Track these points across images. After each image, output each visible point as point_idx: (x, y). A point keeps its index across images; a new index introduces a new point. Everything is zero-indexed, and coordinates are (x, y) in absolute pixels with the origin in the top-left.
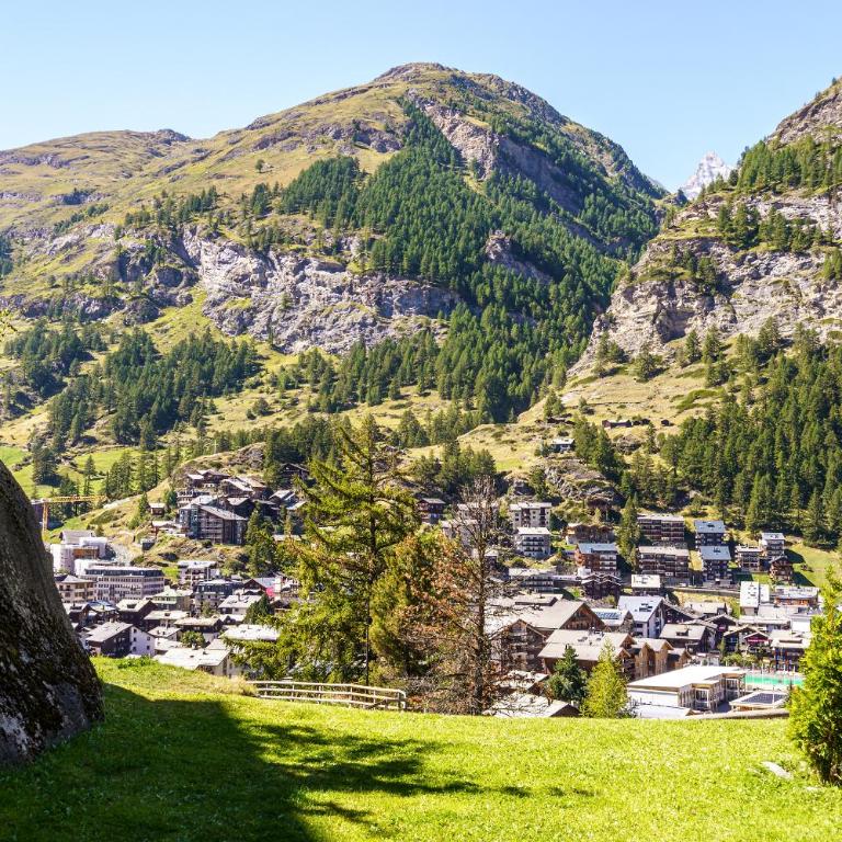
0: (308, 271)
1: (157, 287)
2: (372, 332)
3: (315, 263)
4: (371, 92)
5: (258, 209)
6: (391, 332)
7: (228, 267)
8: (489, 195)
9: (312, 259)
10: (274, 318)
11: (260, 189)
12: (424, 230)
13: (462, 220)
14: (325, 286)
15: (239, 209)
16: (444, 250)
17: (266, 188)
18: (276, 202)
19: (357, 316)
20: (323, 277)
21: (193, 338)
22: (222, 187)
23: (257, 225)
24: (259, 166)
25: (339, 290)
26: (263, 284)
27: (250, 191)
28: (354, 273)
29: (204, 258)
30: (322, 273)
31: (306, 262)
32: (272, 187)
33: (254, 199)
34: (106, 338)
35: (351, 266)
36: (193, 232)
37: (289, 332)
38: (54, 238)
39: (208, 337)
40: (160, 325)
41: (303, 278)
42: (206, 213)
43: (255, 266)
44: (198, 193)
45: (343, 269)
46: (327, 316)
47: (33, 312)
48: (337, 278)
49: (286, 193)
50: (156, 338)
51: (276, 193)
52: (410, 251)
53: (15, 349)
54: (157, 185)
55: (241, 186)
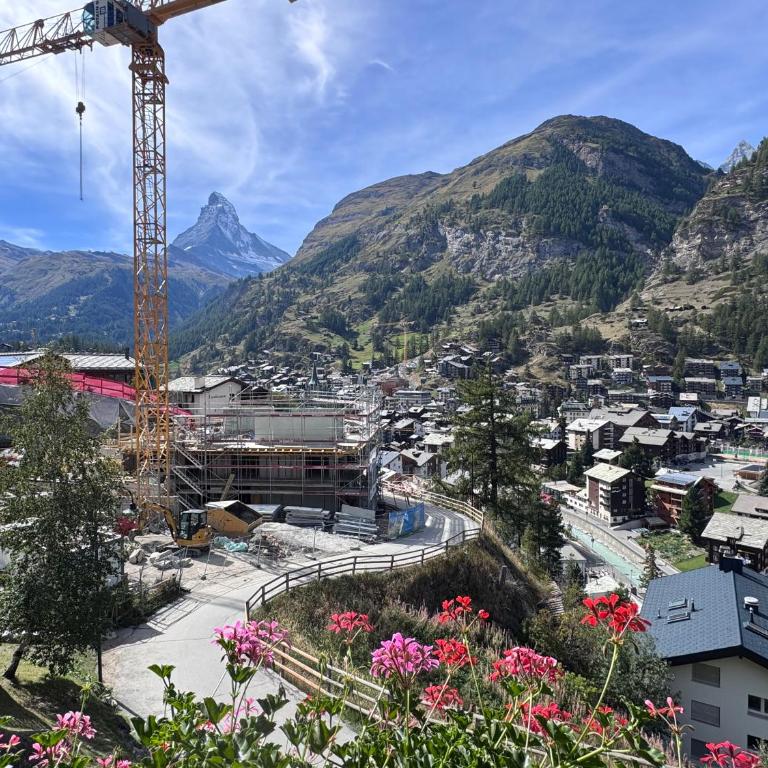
0: (501, 238)
1: (425, 252)
2: (534, 267)
3: (504, 233)
4: (533, 136)
5: (474, 207)
6: (545, 267)
7: (459, 240)
8: (600, 185)
9: (502, 231)
10: (484, 263)
11: (475, 197)
12: (562, 209)
13: (584, 201)
14: (509, 245)
15: (464, 209)
16: (573, 220)
17: (478, 196)
18: (483, 203)
19: (527, 259)
20: (508, 240)
21: (444, 277)
22: (455, 198)
23: (473, 216)
24: (474, 185)
25: (517, 246)
26: (478, 246)
27: (470, 199)
28: (525, 237)
29: (448, 236)
31: (500, 233)
32: (481, 194)
33: (472, 203)
34: (403, 280)
35: (523, 233)
36: (442, 223)
37: (491, 270)
38: (378, 233)
39: (451, 276)
40: (428, 272)
41: (498, 242)
42: (448, 213)
43: (473, 238)
44: (444, 203)
45: (518, 235)
46: (511, 260)
47: (369, 270)
48: (515, 240)
49: (488, 198)
50: (426, 278)
51: (483, 198)
52: (555, 221)
53: (363, 288)
54: (424, 201)
55: (465, 197)
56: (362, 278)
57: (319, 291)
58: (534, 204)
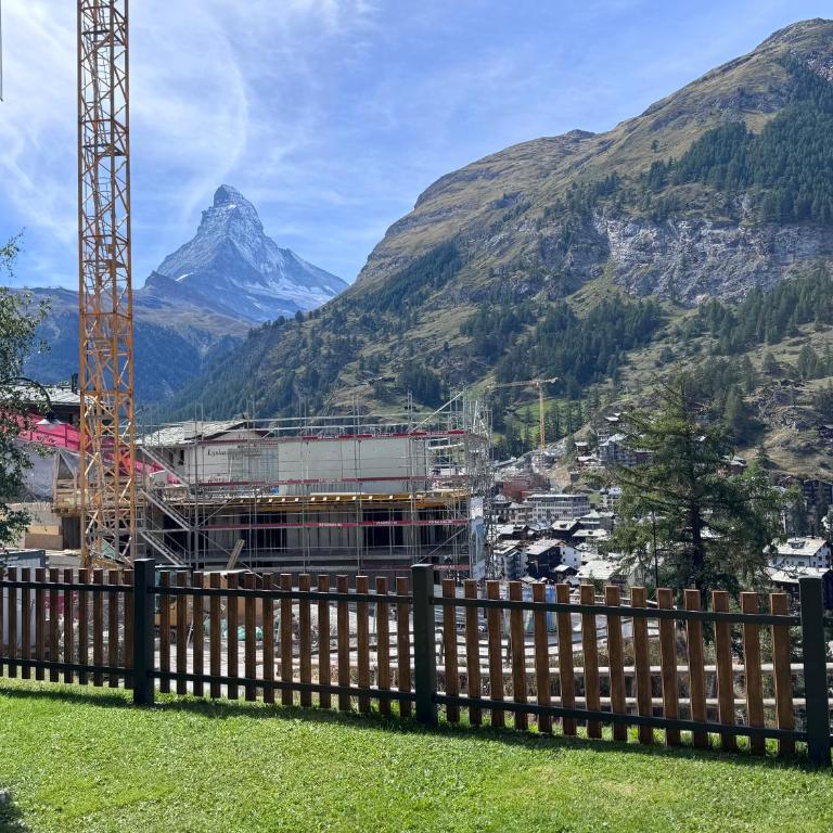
0: (704, 232)
1: (572, 265)
2: (767, 278)
3: (709, 224)
4: (754, 58)
5: (654, 184)
6: (786, 276)
7: (630, 239)
9: (706, 221)
10: (675, 277)
11: (656, 165)
12: (813, 176)
14: (720, 242)
15: (638, 187)
17: (662, 163)
18: (672, 173)
19: (752, 266)
20: (718, 234)
21: (605, 304)
22: (621, 170)
23: (654, 198)
24: (654, 146)
25: (734, 244)
26: (664, 249)
27: (647, 169)
28: (747, 227)
29: (612, 235)
30: (716, 232)
31: (702, 224)
32: (666, 161)
33: (651, 176)
34: (535, 312)
35: (745, 222)
36: (600, 213)
37: (690, 287)
38: (490, 237)
39: (618, 302)
40: (579, 295)
41: (700, 238)
42: (610, 196)
43: (655, 234)
44: (602, 179)
45: (736, 225)
46: (724, 269)
47: (476, 298)
48: (731, 234)
49: (680, 165)
50: (576, 307)
51: (670, 167)
52: (800, 199)
53: (467, 329)
54: (569, 179)
55: (639, 167)
56: (466, 312)
57: (396, 336)
58: (762, 171)
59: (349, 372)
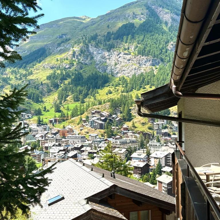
0: (121, 55)
1: (83, 60)
2: (137, 71)
3: (123, 53)
5: (108, 39)
6: (142, 71)
7: (100, 55)
8: (170, 31)
9: (122, 52)
10: (112, 68)
11: (109, 33)
12: (151, 43)
13: (162, 39)
14: (125, 59)
15: (103, 38)
16: (157, 48)
17: (110, 32)
18: (113, 36)
19: (134, 67)
20: (125, 57)
21: (92, 74)
22: (98, 32)
23: (108, 43)
24: (108, 26)
25: (129, 60)
26: (109, 59)
27: (106, 34)
28: (133, 56)
29: (95, 53)
30: (124, 56)
31: (120, 53)
32: (111, 32)
33: (107, 36)
34: (71, 74)
35: (132, 54)
36: (91, 45)
37: (116, 71)
38: (57, 48)
39: (96, 73)
40: (84, 71)
41: (120, 57)
42: (95, 40)
43: (108, 54)
44: (92, 35)
45: (130, 54)
46: (126, 67)
47: (52, 68)
48: (128, 57)
49: (115, 34)
50: (83, 74)
51: (113, 34)
52: (148, 49)
53: (49, 78)
54: (82, 32)
55: (103, 32)
56: (50, 72)
57: (24, 78)
58: (138, 39)
59: (7, 89)
